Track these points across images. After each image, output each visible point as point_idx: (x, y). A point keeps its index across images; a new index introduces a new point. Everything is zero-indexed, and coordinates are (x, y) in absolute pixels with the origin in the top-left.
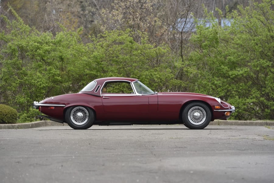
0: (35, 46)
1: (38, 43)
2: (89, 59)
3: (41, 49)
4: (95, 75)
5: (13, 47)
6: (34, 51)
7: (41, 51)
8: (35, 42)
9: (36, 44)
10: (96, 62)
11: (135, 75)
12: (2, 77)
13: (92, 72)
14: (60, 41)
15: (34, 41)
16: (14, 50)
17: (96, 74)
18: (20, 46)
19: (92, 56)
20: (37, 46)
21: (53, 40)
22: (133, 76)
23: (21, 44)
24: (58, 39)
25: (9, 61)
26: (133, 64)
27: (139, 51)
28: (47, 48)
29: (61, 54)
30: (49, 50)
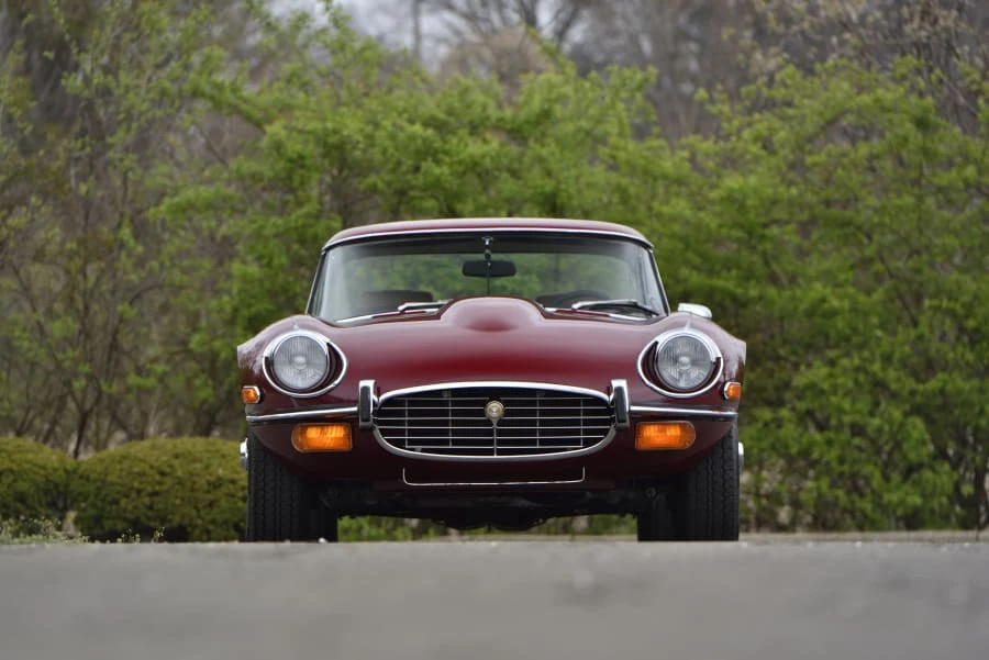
0: (413, 138)
1: (426, 125)
2: (702, 215)
3: (447, 159)
4: (734, 298)
5: (294, 147)
6: (404, 168)
7: (445, 170)
8: (411, 121)
9: (417, 128)
10: (741, 226)
11: (950, 299)
12: (236, 310)
13: (719, 283)
14: (546, 115)
15: (406, 116)
16: (299, 162)
17: (739, 291)
18: (333, 140)
19: (714, 195)
20: (425, 140)
21: (508, 113)
22: (935, 302)
23: (335, 132)
24: (537, 104)
25: (276, 222)
26: (938, 241)
27: (970, 171)
28: (474, 148)
29: (549, 186)
30: (487, 161)
